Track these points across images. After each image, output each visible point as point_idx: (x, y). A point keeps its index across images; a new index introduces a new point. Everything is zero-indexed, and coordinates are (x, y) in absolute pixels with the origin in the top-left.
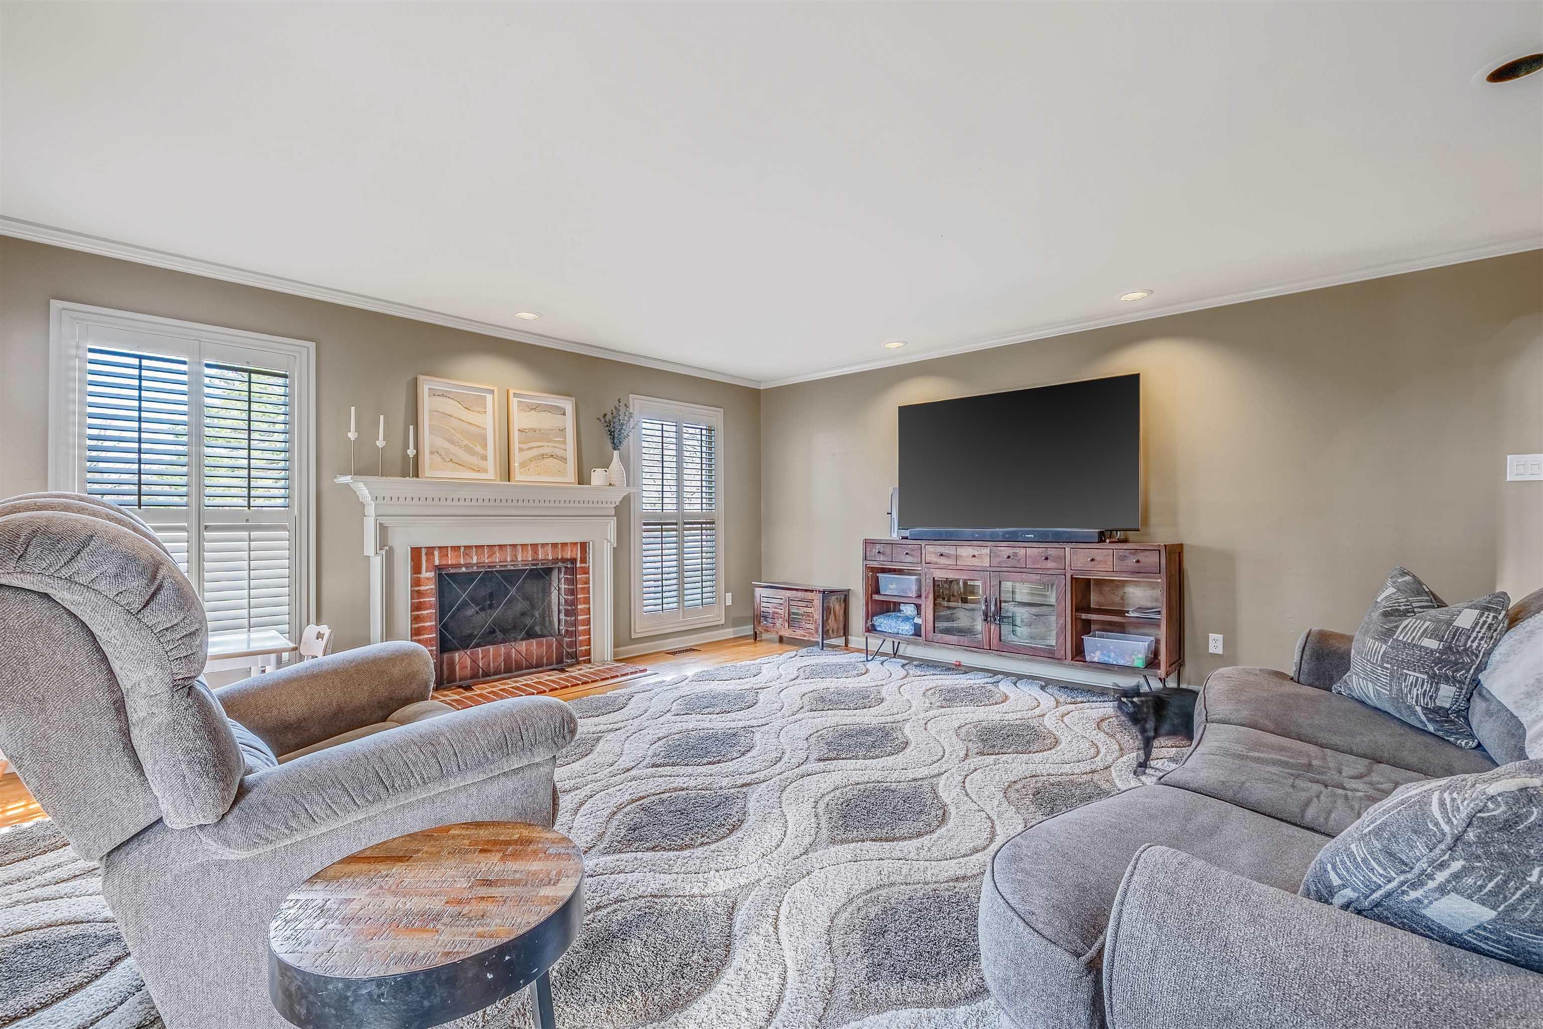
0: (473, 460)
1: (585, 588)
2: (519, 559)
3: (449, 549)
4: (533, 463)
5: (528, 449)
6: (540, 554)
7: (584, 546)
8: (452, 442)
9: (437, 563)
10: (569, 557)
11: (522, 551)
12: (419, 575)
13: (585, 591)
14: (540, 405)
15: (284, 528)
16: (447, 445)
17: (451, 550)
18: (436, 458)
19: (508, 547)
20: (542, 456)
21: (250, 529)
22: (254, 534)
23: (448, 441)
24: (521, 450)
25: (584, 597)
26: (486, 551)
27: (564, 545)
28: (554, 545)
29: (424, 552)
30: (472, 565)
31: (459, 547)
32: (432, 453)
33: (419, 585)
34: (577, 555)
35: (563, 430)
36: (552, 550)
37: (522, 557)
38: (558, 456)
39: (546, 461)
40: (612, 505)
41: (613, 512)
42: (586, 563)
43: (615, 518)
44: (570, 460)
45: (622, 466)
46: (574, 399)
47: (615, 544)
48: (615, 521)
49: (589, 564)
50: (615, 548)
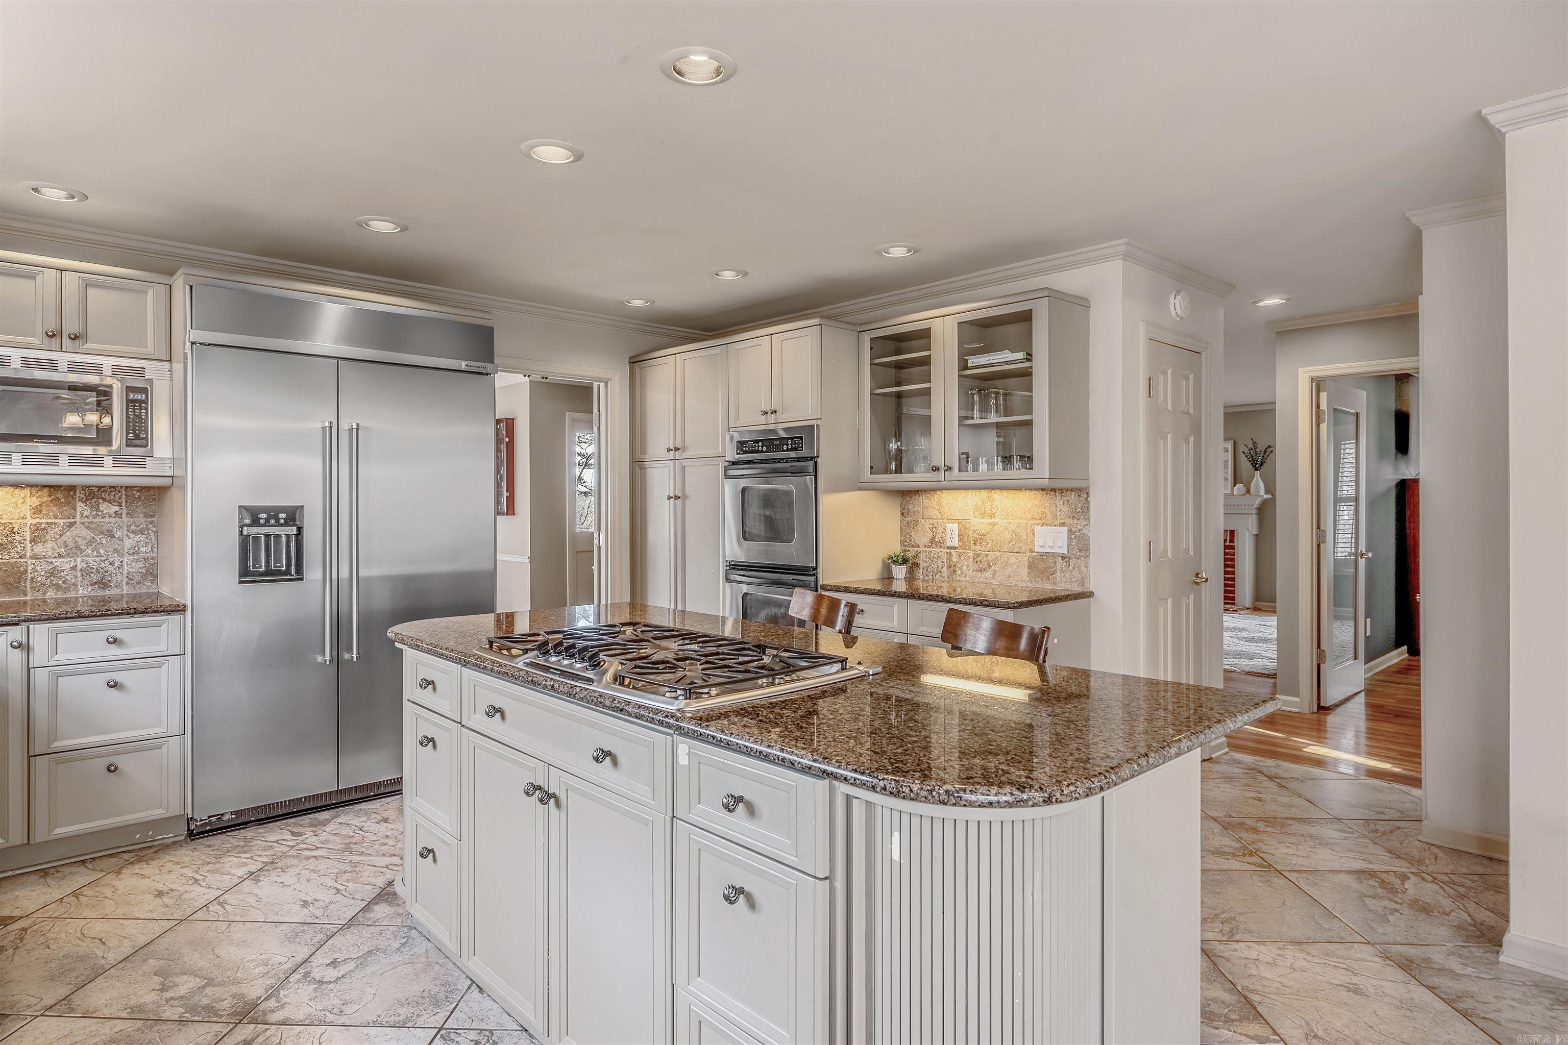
35: (1227, 462)
40: (1250, 507)
41: (1254, 511)
42: (1233, 543)
43: (1254, 515)
44: (1229, 480)
45: (1261, 480)
46: (1232, 441)
47: (1255, 532)
48: (1255, 517)
49: (1235, 544)
50: (1256, 535)
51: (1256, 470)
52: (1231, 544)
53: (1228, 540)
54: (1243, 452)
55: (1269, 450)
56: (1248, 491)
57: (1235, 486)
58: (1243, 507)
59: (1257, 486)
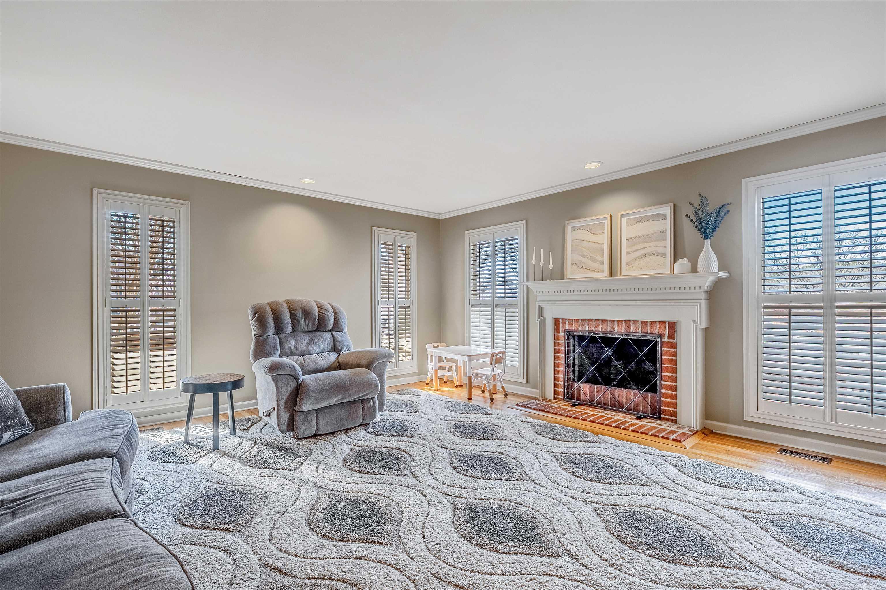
0: (596, 265)
1: (672, 359)
2: (616, 331)
3: (573, 320)
4: (637, 261)
5: (634, 252)
6: (632, 328)
7: (672, 325)
8: (583, 256)
9: (567, 328)
10: (657, 332)
11: (618, 325)
12: (558, 334)
13: (673, 362)
14: (644, 217)
15: (517, 307)
16: (581, 258)
17: (574, 321)
18: (575, 267)
19: (609, 322)
20: (645, 255)
21: (506, 307)
22: (507, 310)
23: (581, 256)
24: (628, 253)
25: (672, 368)
26: (594, 323)
27: (653, 323)
28: (644, 323)
29: (561, 321)
30: (586, 332)
31: (579, 320)
32: (572, 264)
33: (559, 340)
34: (665, 331)
35: (664, 232)
36: (642, 326)
37: (618, 329)
38: (658, 253)
39: (648, 259)
40: (698, 290)
41: (703, 296)
42: (674, 339)
43: (703, 301)
44: (668, 255)
45: (713, 253)
46: (672, 204)
47: (704, 325)
48: (703, 304)
49: (677, 340)
50: (706, 328)
51: (706, 237)
52: (671, 341)
53: (667, 335)
54: (687, 215)
55: (725, 210)
56: (694, 269)
57: (675, 261)
58: (687, 290)
59: (708, 259)
